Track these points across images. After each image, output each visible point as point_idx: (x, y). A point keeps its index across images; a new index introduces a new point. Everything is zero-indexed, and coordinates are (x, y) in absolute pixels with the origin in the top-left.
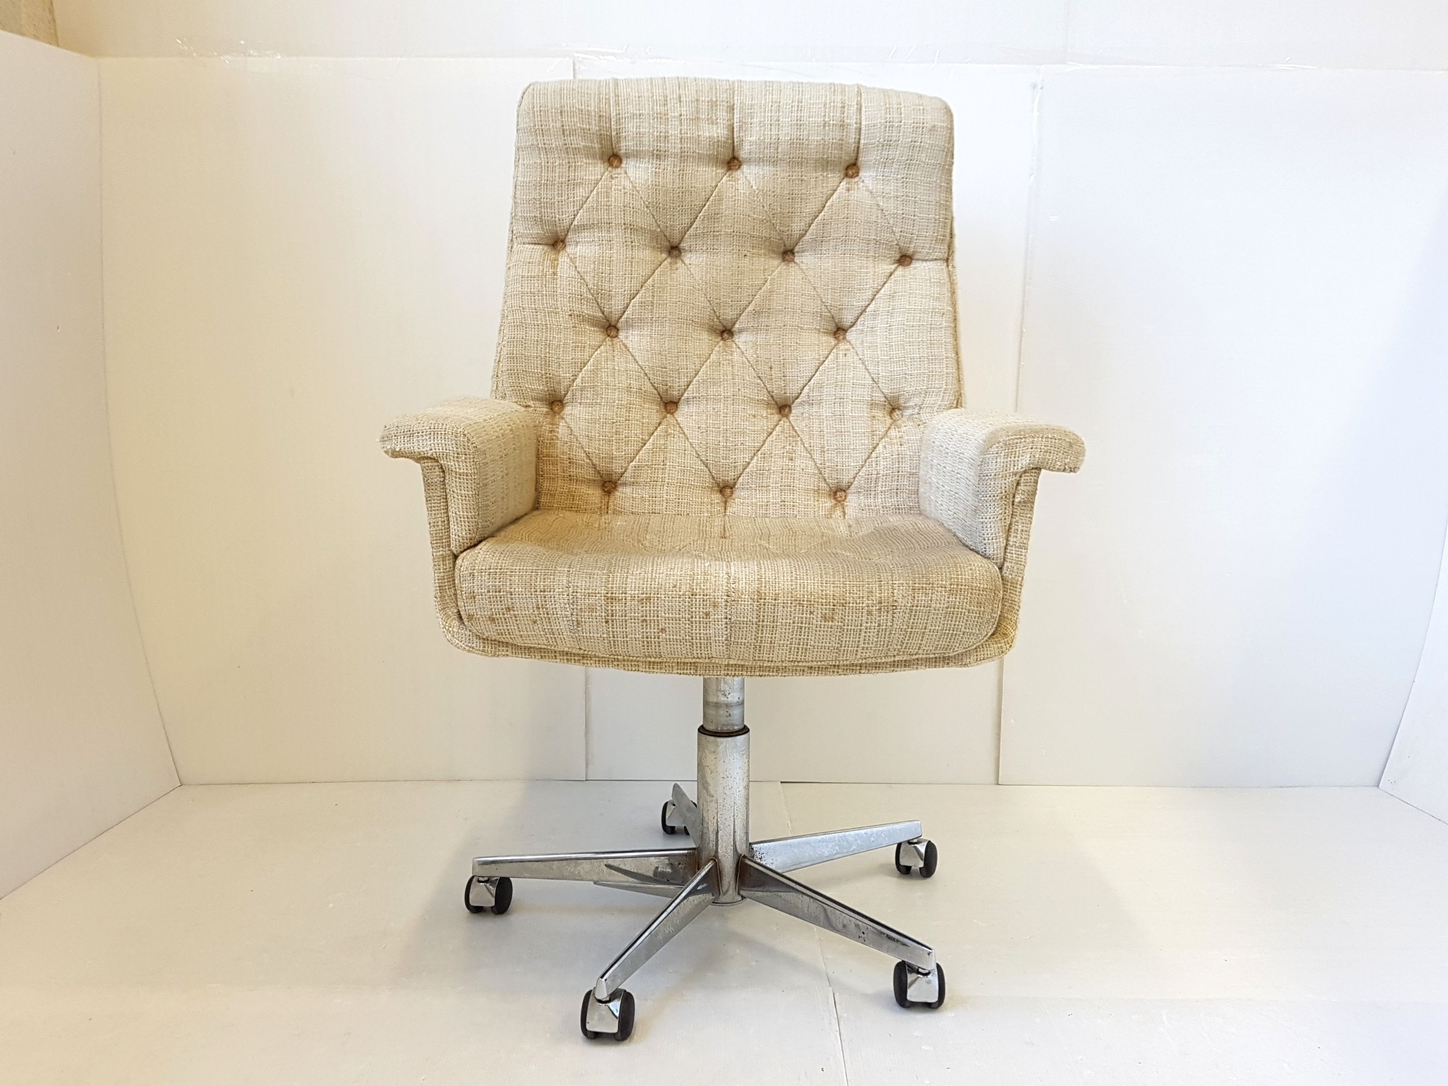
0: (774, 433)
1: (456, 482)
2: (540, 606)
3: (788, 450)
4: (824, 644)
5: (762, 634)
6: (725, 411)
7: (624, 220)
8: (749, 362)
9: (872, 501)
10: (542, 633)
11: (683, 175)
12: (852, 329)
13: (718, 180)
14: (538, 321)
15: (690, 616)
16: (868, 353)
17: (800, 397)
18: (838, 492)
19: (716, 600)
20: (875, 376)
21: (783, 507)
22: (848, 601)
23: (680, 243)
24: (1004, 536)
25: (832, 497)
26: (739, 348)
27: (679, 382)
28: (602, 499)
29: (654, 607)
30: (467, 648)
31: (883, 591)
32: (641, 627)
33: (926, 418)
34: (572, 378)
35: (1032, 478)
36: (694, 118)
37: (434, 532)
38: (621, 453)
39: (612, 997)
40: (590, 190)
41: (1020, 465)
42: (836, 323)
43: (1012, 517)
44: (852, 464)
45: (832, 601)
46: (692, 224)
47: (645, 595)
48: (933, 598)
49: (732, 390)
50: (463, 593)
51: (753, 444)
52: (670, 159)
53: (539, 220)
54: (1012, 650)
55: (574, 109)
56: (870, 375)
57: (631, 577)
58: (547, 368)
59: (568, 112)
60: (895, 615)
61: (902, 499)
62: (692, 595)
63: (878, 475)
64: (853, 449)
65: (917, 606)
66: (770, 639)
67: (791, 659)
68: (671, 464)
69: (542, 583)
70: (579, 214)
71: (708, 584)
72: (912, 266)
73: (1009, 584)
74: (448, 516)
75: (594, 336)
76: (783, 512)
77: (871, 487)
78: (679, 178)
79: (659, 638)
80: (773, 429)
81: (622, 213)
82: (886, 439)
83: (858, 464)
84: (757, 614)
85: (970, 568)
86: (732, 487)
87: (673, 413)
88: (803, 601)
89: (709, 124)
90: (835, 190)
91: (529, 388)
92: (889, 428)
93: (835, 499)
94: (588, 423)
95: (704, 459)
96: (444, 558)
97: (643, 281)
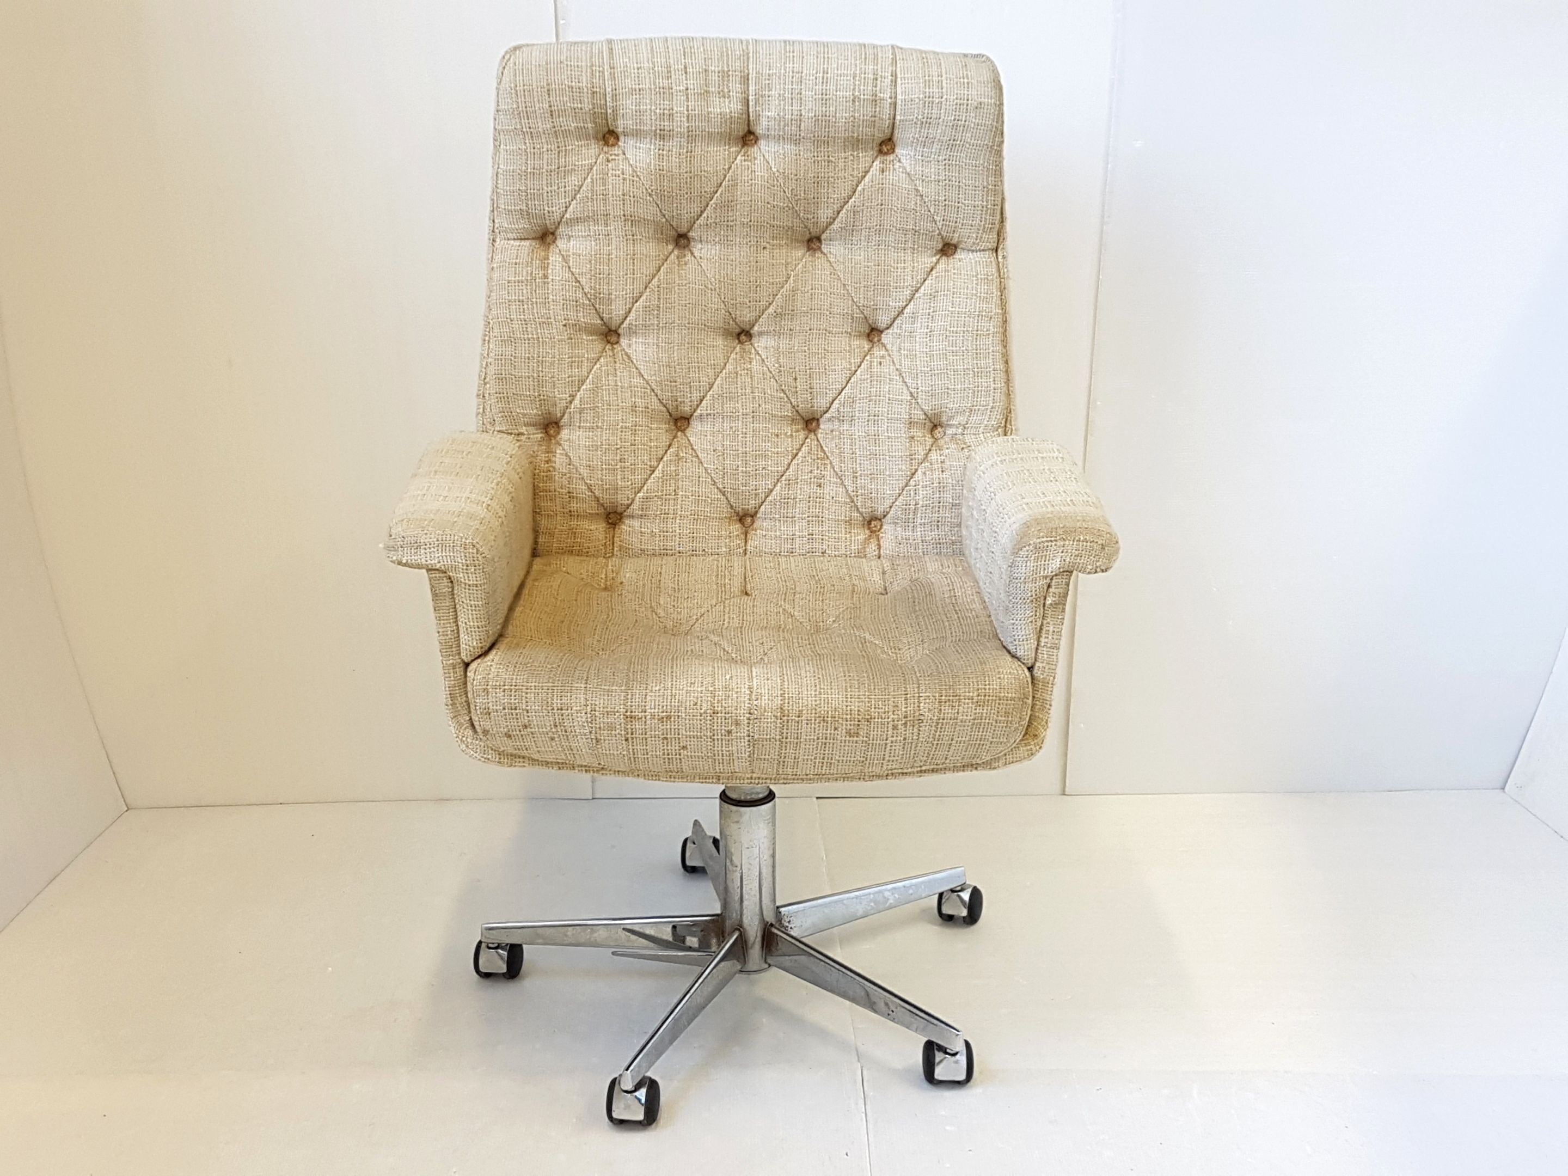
0: (800, 454)
1: (465, 592)
2: (557, 724)
3: (815, 474)
4: (849, 759)
5: (786, 750)
6: (744, 430)
7: (624, 211)
8: (771, 372)
9: (910, 533)
10: (560, 749)
11: (691, 157)
12: (888, 331)
13: (732, 160)
14: (528, 335)
15: (712, 734)
16: (906, 363)
17: (830, 412)
18: (873, 522)
19: (739, 718)
20: (913, 391)
21: (811, 541)
22: (873, 717)
23: (689, 232)
24: (1035, 637)
25: (866, 527)
26: (758, 354)
27: (691, 397)
28: (606, 534)
29: (675, 726)
30: (483, 759)
31: (909, 705)
32: (662, 745)
33: (970, 440)
34: (569, 399)
35: (1064, 581)
36: (702, 91)
37: (444, 641)
38: (627, 483)
39: (637, 1088)
40: (583, 177)
41: (1050, 569)
42: (869, 324)
43: (1043, 619)
44: (888, 492)
45: (856, 716)
46: (702, 212)
47: (665, 714)
48: (960, 711)
49: (752, 405)
50: (477, 708)
51: (776, 469)
52: (675, 139)
53: (525, 213)
54: (1042, 751)
55: (564, 86)
56: (908, 389)
57: (650, 694)
58: (541, 389)
59: (556, 90)
60: (921, 729)
61: (943, 533)
62: (714, 713)
63: (917, 506)
64: (889, 476)
65: (943, 719)
66: (793, 755)
67: (816, 773)
68: (684, 493)
69: (559, 701)
70: (571, 206)
71: (730, 701)
72: (957, 256)
73: (1041, 684)
74: (457, 625)
75: (591, 346)
76: (810, 546)
77: (909, 519)
78: (686, 161)
79: (680, 755)
80: (800, 449)
81: (622, 202)
82: (927, 464)
83: (894, 492)
84: (780, 732)
85: (998, 676)
86: (753, 516)
87: (685, 430)
88: (828, 717)
89: (720, 98)
90: (867, 172)
91: (520, 413)
92: (930, 450)
93: (869, 528)
94: (589, 450)
95: (721, 486)
96: (454, 666)
97: (648, 281)
